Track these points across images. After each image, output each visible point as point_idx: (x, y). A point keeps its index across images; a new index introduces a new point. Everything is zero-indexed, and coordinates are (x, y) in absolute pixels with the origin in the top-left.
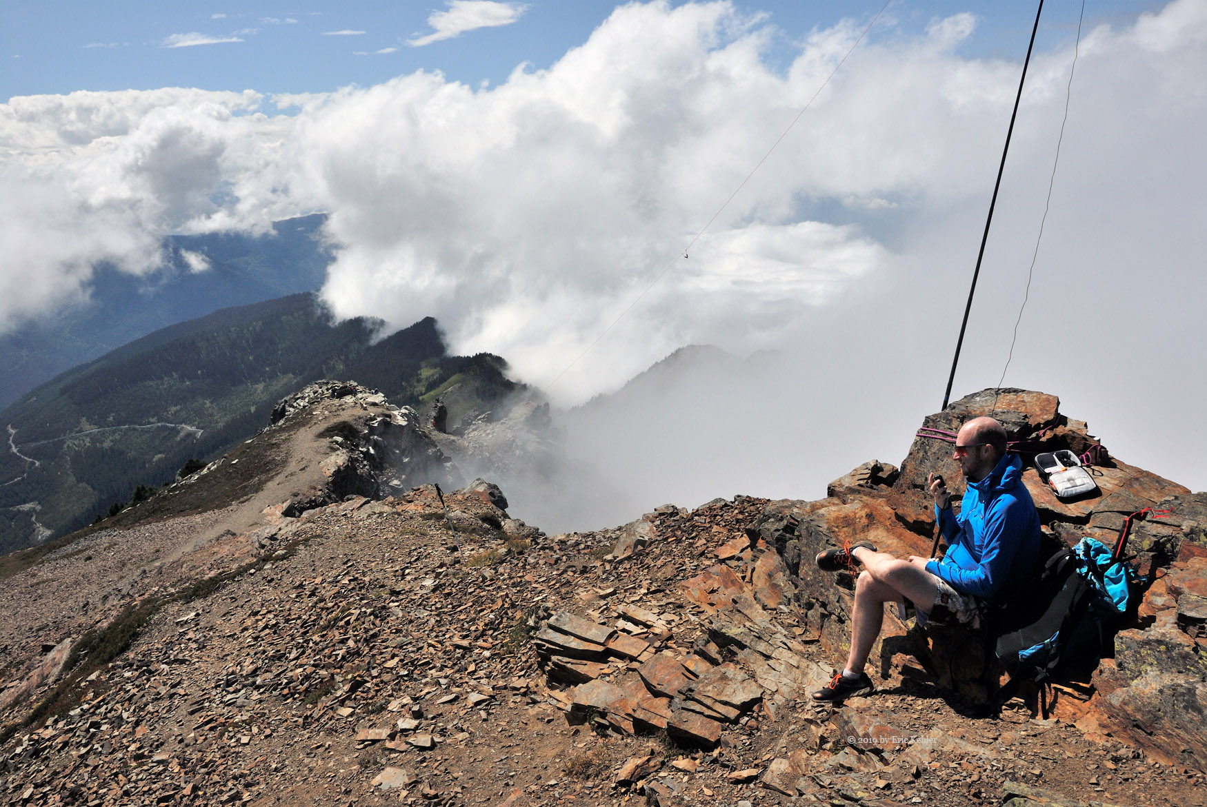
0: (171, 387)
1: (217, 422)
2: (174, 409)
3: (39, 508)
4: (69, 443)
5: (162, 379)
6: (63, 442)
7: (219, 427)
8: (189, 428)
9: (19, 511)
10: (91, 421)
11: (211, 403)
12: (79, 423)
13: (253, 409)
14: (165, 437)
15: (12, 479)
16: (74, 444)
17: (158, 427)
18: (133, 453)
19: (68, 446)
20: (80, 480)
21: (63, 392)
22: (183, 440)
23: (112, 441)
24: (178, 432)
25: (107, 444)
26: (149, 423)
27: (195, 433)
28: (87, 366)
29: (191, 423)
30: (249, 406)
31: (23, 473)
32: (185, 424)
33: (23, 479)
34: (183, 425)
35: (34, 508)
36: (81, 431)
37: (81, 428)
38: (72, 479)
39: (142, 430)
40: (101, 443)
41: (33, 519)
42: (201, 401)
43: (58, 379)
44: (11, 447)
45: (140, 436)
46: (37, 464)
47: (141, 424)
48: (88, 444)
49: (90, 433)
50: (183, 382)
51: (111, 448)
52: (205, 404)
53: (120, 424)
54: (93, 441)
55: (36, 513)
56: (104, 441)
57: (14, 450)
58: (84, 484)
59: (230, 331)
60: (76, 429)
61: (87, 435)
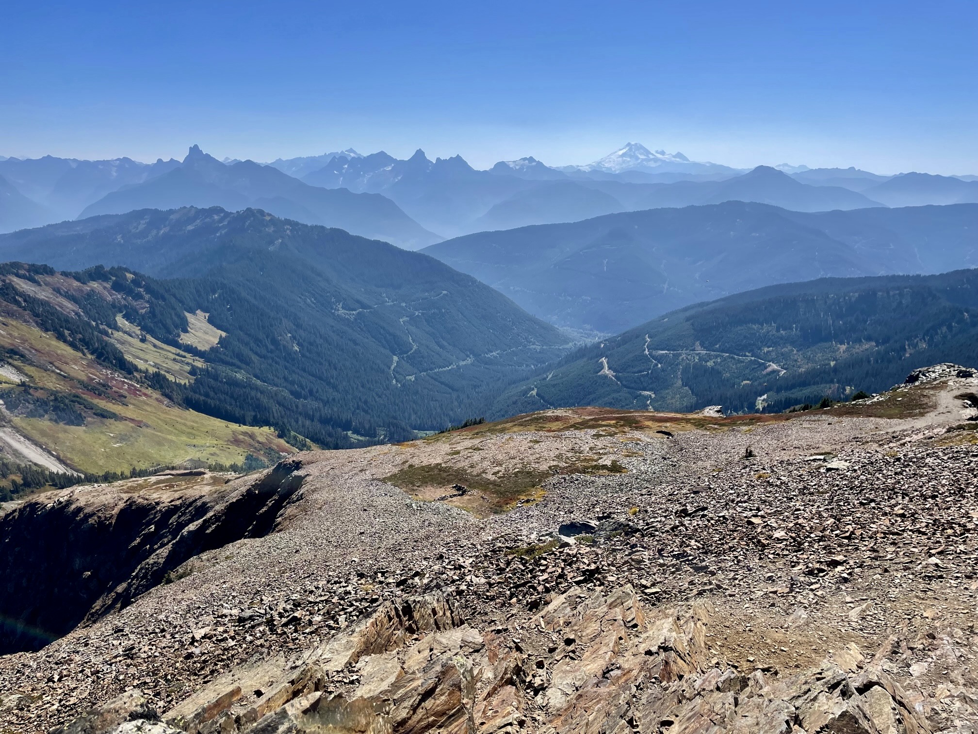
0: (768, 332)
1: (799, 367)
2: (766, 350)
3: (653, 396)
4: (683, 356)
5: (762, 325)
6: (680, 355)
7: (800, 371)
8: (774, 366)
9: (641, 394)
10: (702, 345)
11: (797, 351)
12: (694, 344)
13: (832, 364)
14: (754, 368)
15: (640, 371)
16: (687, 358)
17: (751, 360)
18: (728, 375)
19: (683, 359)
20: (685, 384)
21: (688, 319)
22: (769, 374)
23: (714, 362)
24: (766, 368)
25: (710, 364)
26: (745, 356)
27: (779, 371)
28: (708, 304)
29: (778, 363)
30: (830, 360)
31: (649, 369)
32: (773, 363)
33: (648, 373)
34: (771, 363)
35: (650, 395)
36: (694, 350)
37: (695, 348)
38: (680, 382)
39: (738, 360)
40: (706, 362)
41: (649, 402)
42: (790, 348)
43: (685, 310)
44: (645, 350)
45: (736, 364)
46: (659, 366)
47: (738, 355)
48: (697, 360)
49: (700, 353)
50: (778, 330)
51: (712, 368)
52: (793, 351)
53: (723, 351)
54: (701, 359)
55: (651, 399)
56: (708, 361)
57: (647, 352)
58: (687, 388)
59: (828, 297)
60: (690, 348)
61: (697, 354)
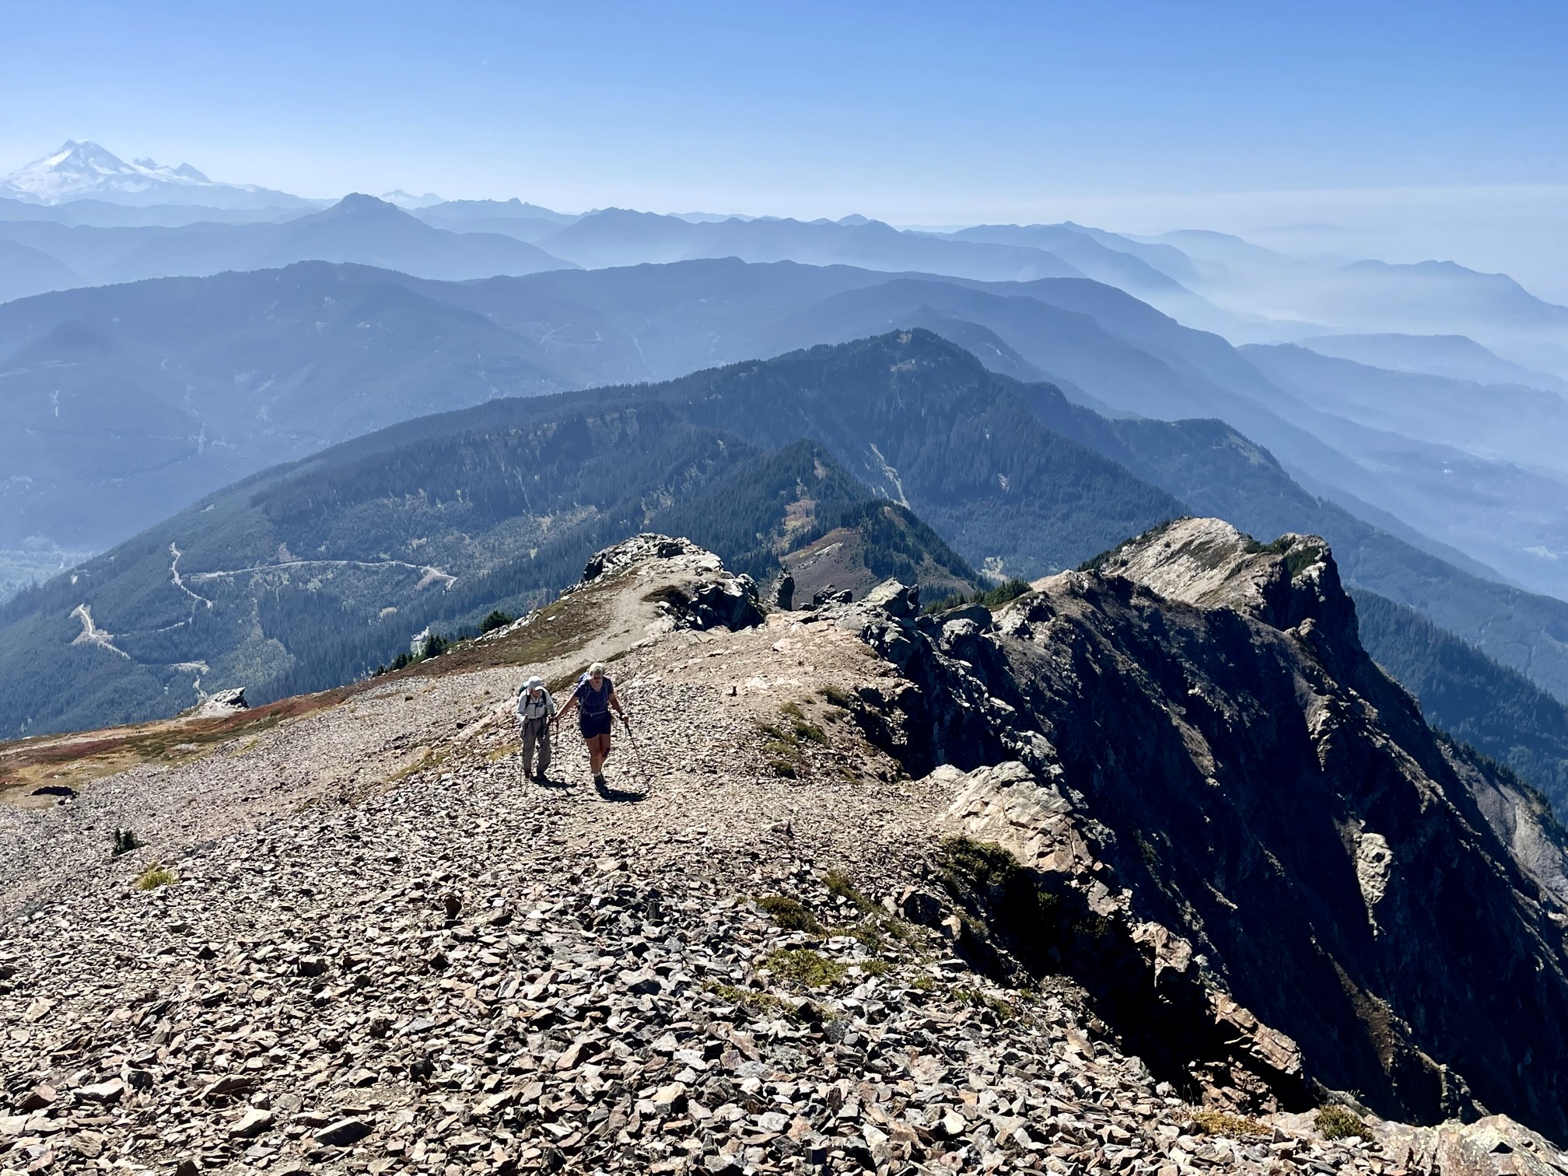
0: (415, 510)
1: (479, 568)
2: (415, 542)
3: (205, 669)
4: (257, 577)
5: (403, 497)
6: (250, 576)
7: (481, 574)
8: (435, 573)
9: (176, 670)
10: (292, 549)
11: (471, 538)
12: (275, 550)
13: (533, 553)
14: (399, 582)
15: (169, 623)
16: (265, 581)
17: (392, 566)
18: (351, 602)
19: (256, 584)
20: (269, 635)
21: (255, 502)
22: (427, 588)
23: (321, 581)
24: (420, 578)
25: (314, 585)
26: (379, 560)
27: (445, 581)
28: (292, 466)
29: (440, 564)
30: (528, 548)
31: (189, 615)
32: (432, 566)
33: (187, 624)
34: (428, 568)
35: (198, 670)
36: (277, 562)
37: (278, 559)
38: (258, 631)
39: (367, 569)
40: (305, 583)
41: (197, 684)
42: (457, 534)
43: (248, 482)
44: (173, 576)
45: (364, 578)
46: (209, 604)
47: (365, 561)
48: (285, 583)
49: (289, 567)
50: (433, 504)
51: (320, 594)
52: (464, 539)
53: (335, 557)
54: (293, 579)
55: (202, 676)
56: (309, 581)
57: (177, 580)
58: (275, 641)
59: (508, 434)
60: (269, 559)
61: (285, 570)
